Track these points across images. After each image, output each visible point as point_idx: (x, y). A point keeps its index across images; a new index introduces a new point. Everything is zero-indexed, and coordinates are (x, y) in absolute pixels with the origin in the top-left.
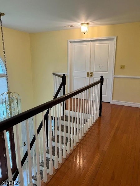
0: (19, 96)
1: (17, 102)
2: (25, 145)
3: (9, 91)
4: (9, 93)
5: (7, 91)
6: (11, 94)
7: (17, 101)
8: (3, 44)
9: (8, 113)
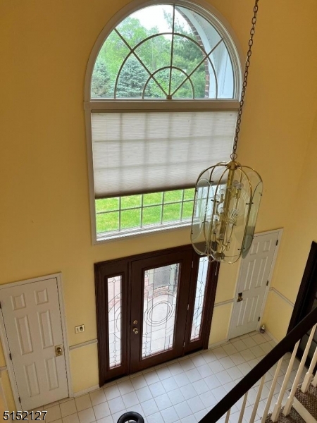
0: (261, 183)
1: (251, 203)
2: (239, 300)
3: (233, 160)
4: (233, 167)
5: (229, 161)
6: (238, 172)
7: (251, 200)
8: (255, 12)
9: (217, 225)
